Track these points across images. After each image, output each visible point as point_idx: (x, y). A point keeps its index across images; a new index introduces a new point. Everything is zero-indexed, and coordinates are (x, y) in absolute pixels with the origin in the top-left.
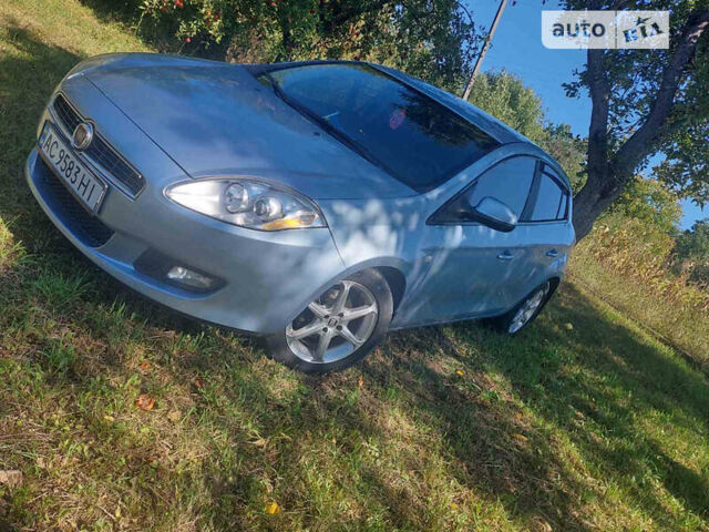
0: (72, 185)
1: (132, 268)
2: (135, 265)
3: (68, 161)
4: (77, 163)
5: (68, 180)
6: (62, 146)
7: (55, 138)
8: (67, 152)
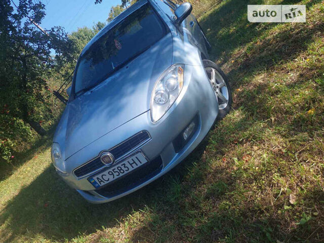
0: (130, 170)
1: (177, 154)
2: (176, 153)
3: (116, 170)
4: (119, 165)
5: (126, 172)
6: (106, 173)
7: (99, 176)
8: (111, 170)
